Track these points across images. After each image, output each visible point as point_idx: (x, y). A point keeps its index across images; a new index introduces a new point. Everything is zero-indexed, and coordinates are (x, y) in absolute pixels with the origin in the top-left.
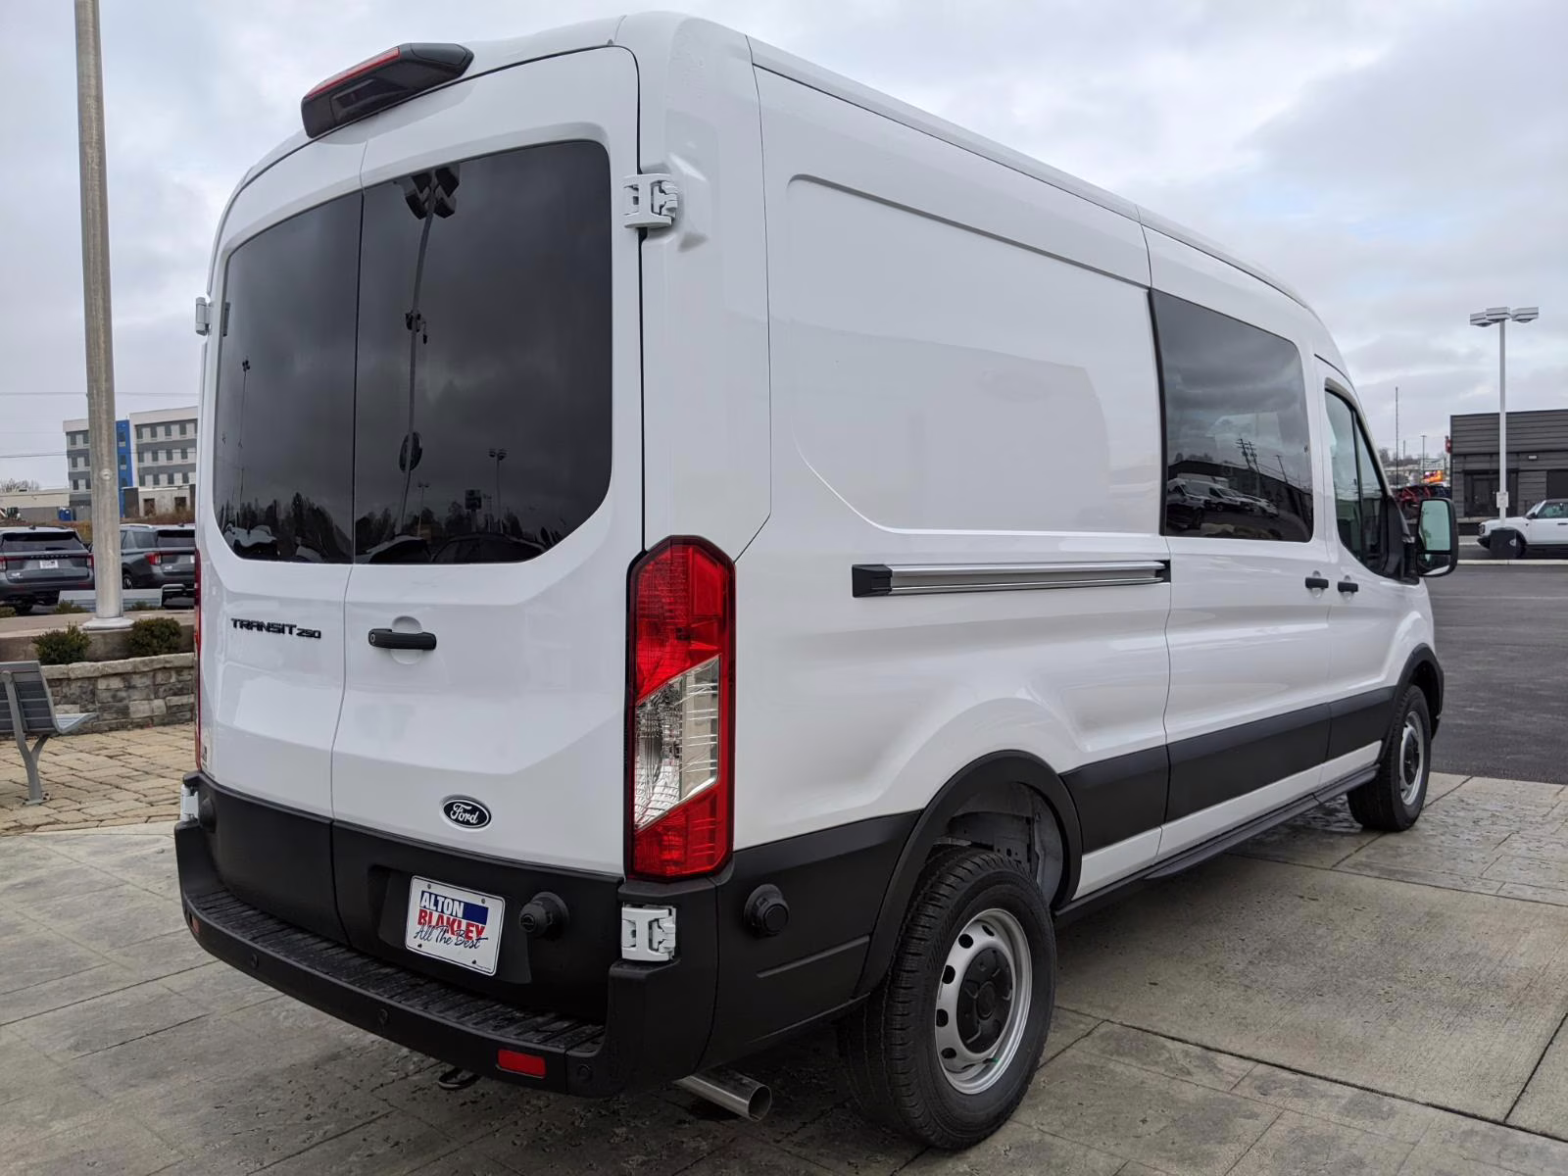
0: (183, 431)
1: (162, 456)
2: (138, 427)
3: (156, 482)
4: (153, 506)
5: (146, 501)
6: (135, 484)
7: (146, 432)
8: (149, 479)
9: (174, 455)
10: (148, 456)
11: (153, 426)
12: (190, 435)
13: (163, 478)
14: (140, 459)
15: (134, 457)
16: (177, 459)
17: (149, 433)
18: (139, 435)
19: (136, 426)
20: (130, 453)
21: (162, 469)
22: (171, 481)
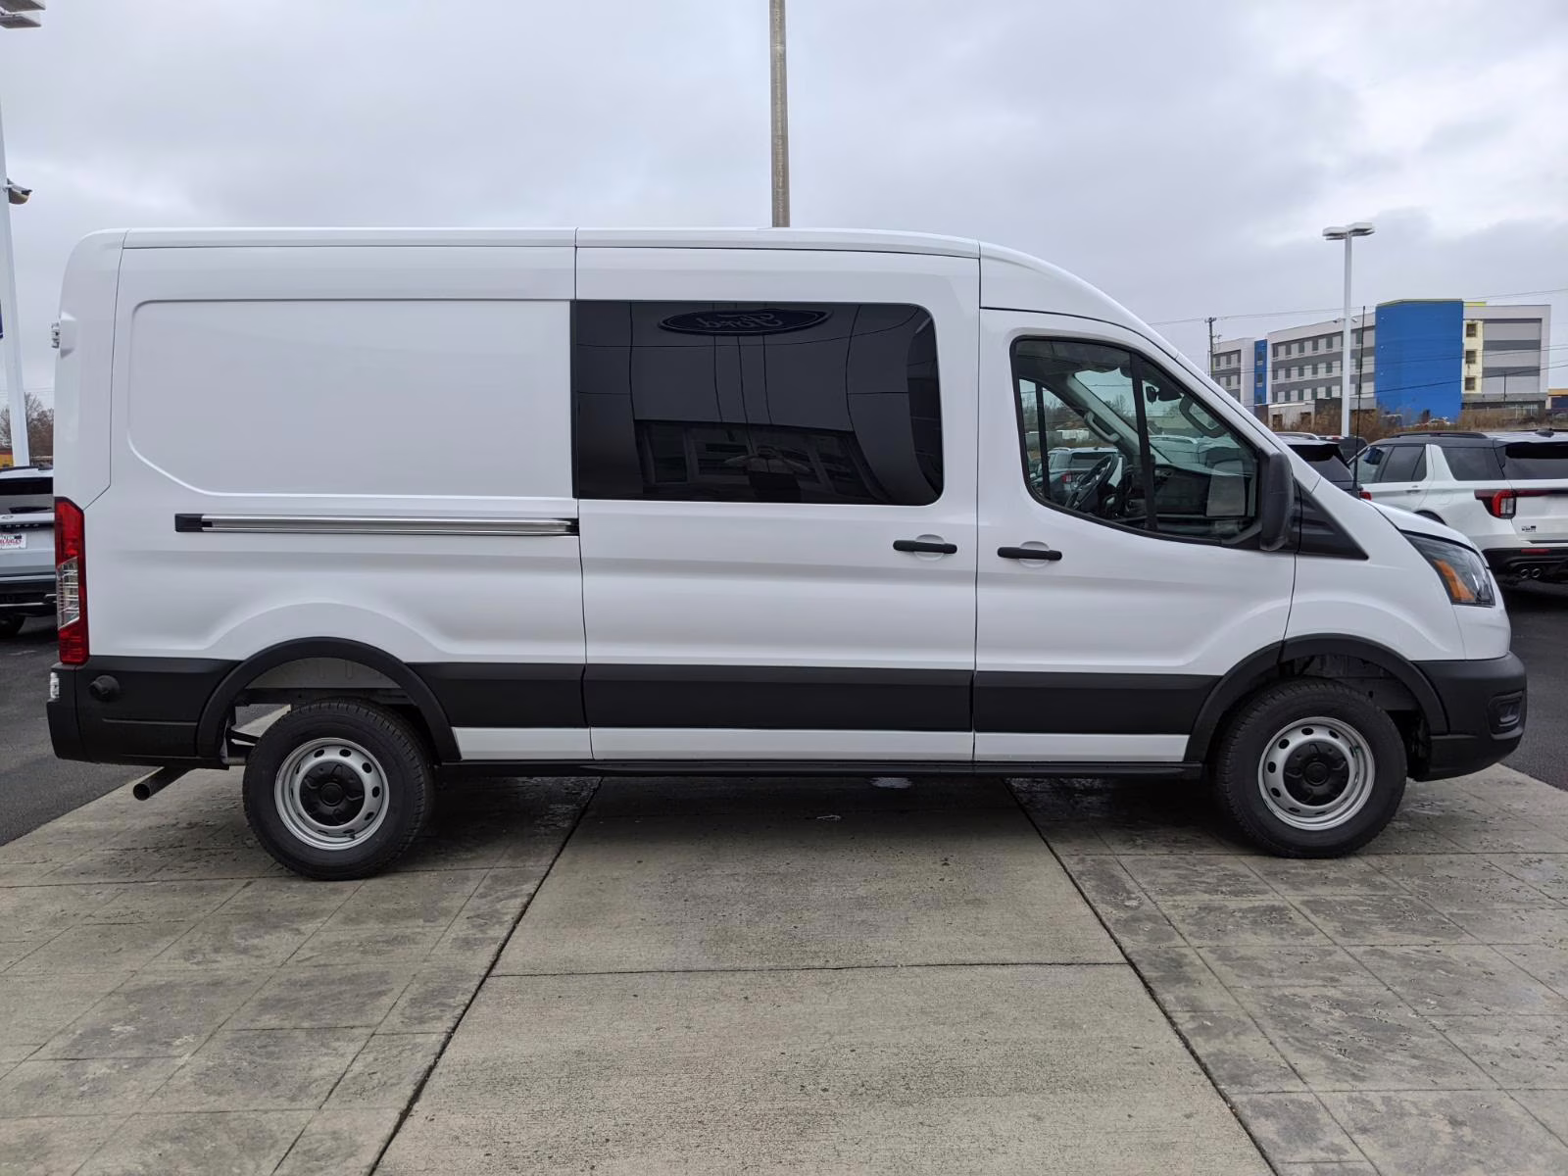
0: (1330, 345)
1: (1295, 372)
2: (1275, 346)
3: (1288, 399)
4: (1281, 420)
5: (1275, 416)
6: (1269, 400)
7: (1282, 350)
8: (1281, 395)
9: (1319, 370)
10: (1282, 373)
11: (1288, 344)
12: (1336, 349)
13: (1294, 394)
14: (1275, 377)
15: (1269, 375)
16: (1322, 374)
17: (1284, 351)
18: (1275, 353)
19: (1273, 345)
20: (1266, 371)
21: (1294, 386)
22: (1301, 398)
